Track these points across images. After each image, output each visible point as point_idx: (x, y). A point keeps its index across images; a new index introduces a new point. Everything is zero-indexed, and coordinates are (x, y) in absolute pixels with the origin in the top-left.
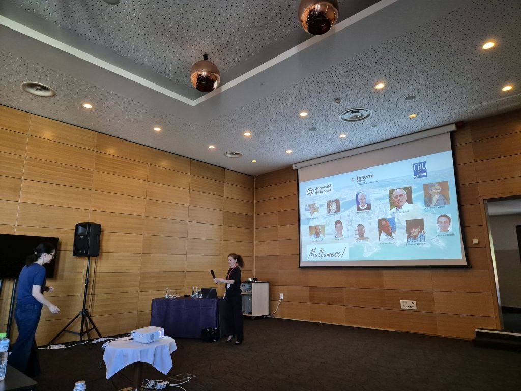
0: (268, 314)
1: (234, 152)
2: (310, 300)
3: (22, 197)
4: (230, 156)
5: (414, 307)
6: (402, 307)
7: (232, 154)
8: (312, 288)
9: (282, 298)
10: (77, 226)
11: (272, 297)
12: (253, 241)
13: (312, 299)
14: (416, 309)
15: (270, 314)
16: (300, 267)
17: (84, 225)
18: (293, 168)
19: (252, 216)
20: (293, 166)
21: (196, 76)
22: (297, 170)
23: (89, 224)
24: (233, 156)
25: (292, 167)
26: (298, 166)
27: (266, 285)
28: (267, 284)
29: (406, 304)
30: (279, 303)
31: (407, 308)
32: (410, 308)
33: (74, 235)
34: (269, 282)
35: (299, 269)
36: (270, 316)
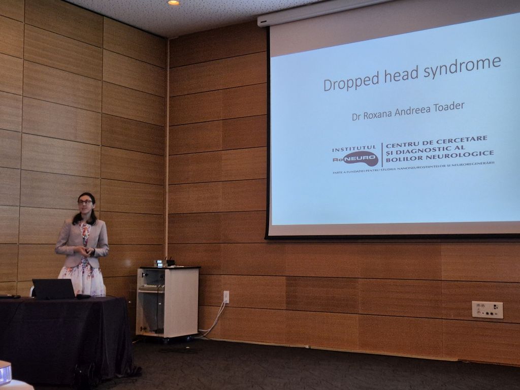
0: (196, 332)
2: (288, 303)
5: (499, 314)
6: (475, 314)
8: (292, 280)
9: (226, 298)
11: (205, 298)
12: (164, 180)
13: (292, 303)
14: (502, 317)
15: (200, 333)
16: (267, 237)
18: (259, 24)
19: (163, 128)
20: (260, 20)
22: (267, 29)
25: (256, 21)
26: (270, 20)
27: (194, 275)
28: (196, 272)
29: (483, 309)
30: (220, 311)
31: (485, 316)
32: (490, 316)
34: (199, 268)
35: (266, 241)
36: (201, 337)
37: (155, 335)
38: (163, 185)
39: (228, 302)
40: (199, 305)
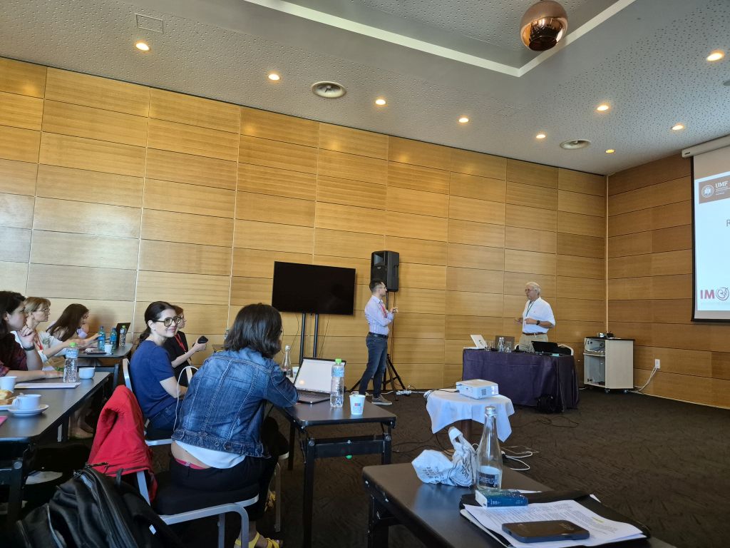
0: (632, 387)
1: (576, 140)
2: (713, 373)
3: (317, 223)
4: (569, 147)
7: (573, 143)
8: (717, 354)
9: (658, 363)
10: (373, 254)
11: (639, 364)
12: (604, 276)
13: (717, 372)
15: (635, 389)
16: (693, 319)
17: (381, 254)
18: (684, 155)
19: (603, 239)
20: (684, 152)
21: (529, 29)
22: (692, 158)
23: (387, 252)
24: (575, 147)
25: (681, 153)
26: (692, 151)
27: (629, 346)
28: (631, 343)
30: (652, 374)
33: (370, 266)
34: (634, 340)
35: (692, 323)
36: (636, 392)
37: (598, 385)
38: (604, 279)
39: (659, 368)
40: (635, 367)
